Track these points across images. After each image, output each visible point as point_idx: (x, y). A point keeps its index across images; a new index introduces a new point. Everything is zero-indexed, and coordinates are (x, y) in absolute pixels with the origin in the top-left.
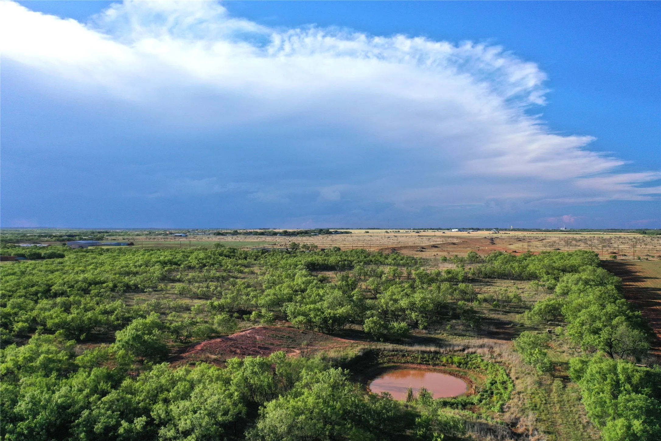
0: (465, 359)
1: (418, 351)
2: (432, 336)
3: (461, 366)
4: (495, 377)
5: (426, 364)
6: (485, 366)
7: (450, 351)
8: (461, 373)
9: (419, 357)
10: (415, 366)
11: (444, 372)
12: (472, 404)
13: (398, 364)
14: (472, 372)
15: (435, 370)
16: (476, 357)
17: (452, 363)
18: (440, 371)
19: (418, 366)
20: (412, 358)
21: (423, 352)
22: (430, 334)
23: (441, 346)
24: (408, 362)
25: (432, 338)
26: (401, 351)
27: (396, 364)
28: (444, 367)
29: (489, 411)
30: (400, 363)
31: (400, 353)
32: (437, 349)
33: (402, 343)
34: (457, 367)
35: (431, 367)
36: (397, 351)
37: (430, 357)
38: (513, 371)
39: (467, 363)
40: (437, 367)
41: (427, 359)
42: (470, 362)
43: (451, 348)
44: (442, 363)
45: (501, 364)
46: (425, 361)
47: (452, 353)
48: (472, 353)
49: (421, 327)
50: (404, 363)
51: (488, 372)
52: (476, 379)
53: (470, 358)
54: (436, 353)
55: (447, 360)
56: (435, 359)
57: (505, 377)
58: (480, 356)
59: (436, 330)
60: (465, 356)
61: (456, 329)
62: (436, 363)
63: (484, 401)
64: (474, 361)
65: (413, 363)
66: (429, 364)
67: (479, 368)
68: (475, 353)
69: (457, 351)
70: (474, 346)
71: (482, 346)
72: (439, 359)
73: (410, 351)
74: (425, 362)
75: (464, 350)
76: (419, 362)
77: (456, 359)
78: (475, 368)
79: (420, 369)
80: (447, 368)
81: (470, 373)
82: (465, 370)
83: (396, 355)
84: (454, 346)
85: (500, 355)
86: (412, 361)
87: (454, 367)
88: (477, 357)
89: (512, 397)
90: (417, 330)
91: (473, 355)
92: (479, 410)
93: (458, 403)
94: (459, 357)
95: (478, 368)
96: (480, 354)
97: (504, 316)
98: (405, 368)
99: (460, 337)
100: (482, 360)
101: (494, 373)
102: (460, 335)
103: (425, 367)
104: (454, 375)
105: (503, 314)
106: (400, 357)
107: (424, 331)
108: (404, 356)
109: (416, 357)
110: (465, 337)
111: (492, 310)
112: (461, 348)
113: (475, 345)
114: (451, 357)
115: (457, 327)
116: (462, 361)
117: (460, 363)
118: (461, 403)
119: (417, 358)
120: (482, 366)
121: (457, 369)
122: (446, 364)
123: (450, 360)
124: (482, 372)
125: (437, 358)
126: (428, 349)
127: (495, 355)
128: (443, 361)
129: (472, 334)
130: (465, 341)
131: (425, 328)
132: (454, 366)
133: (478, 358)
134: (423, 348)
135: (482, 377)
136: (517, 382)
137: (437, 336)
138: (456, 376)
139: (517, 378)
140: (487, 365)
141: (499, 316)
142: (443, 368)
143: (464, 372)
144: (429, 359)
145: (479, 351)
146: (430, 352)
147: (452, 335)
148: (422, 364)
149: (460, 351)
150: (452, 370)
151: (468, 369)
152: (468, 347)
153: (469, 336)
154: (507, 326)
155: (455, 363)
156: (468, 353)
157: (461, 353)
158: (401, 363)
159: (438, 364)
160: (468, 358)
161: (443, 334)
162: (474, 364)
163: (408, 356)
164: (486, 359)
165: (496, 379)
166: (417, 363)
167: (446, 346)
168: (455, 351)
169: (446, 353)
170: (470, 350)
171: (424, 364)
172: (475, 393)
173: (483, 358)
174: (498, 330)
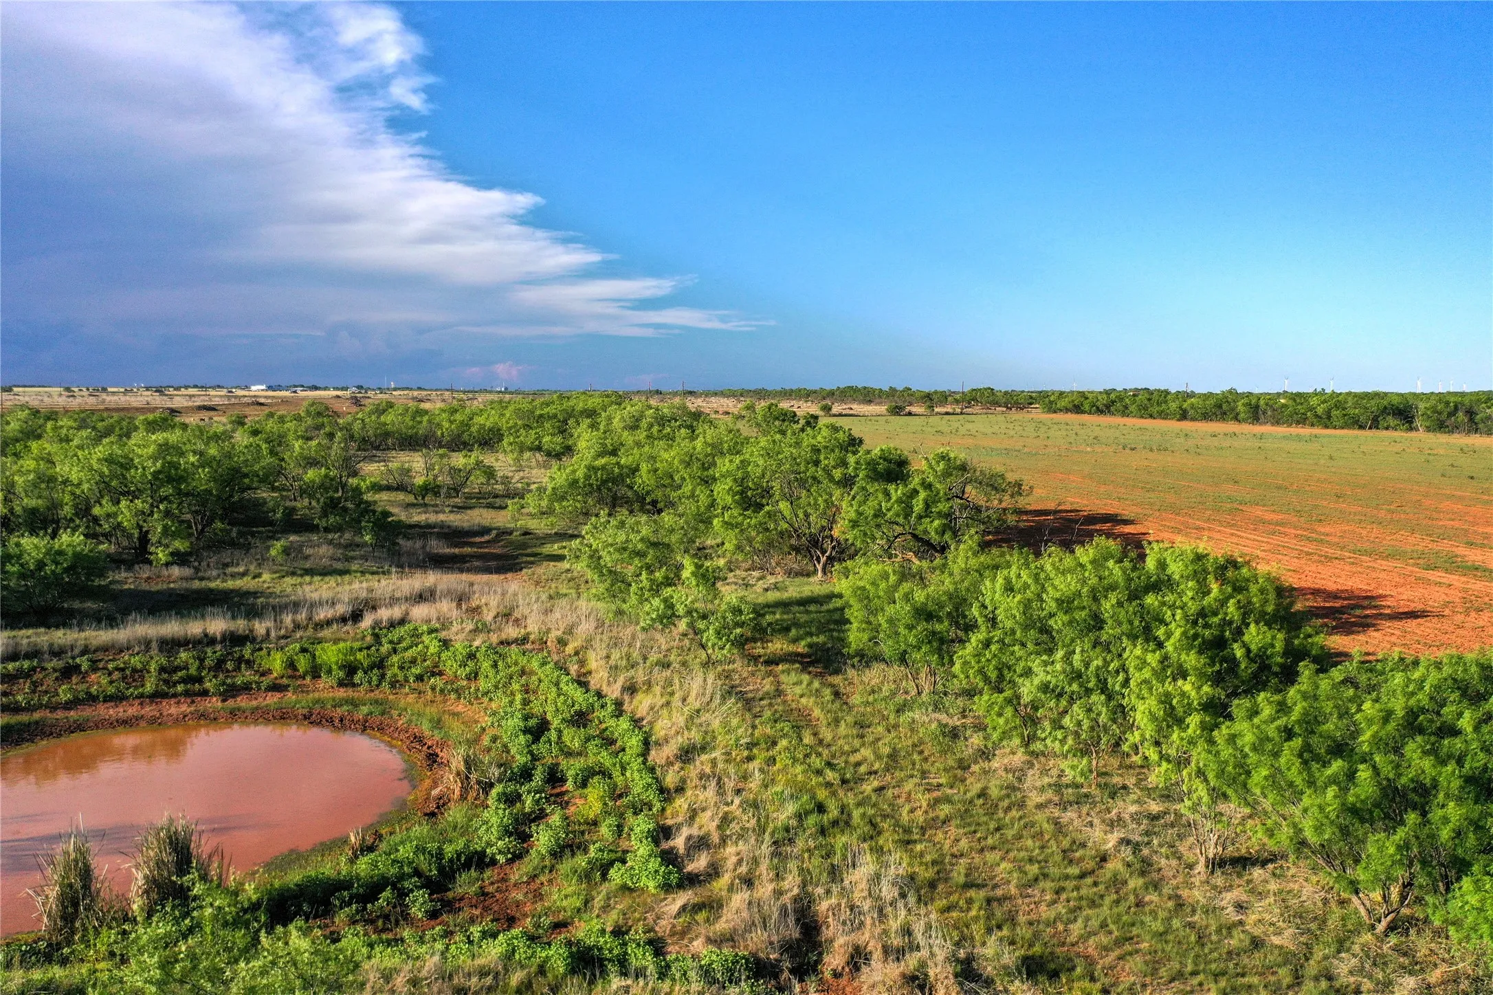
0: (368, 648)
1: (147, 643)
2: (213, 585)
3: (357, 679)
4: (526, 702)
5: (187, 694)
6: (463, 665)
7: (297, 626)
8: (365, 709)
9: (153, 667)
10: (132, 710)
11: (283, 716)
12: (479, 860)
13: (37, 716)
14: (411, 698)
15: (234, 716)
16: (416, 634)
17: (315, 672)
18: (262, 716)
19: (149, 710)
20: (116, 675)
21: (170, 645)
22: (201, 579)
23: (254, 613)
24: (92, 699)
25: (211, 590)
26: (58, 653)
27: (24, 718)
28: (278, 695)
29: (604, 888)
30: (46, 707)
31: (55, 663)
32: (241, 625)
33: (62, 618)
34: (341, 684)
35: (214, 703)
36: (34, 654)
37: (208, 662)
38: (594, 661)
39: (380, 664)
40: (242, 702)
41: (193, 671)
42: (395, 659)
43: (302, 616)
44: (266, 681)
45: (529, 646)
46: (184, 681)
47: (310, 632)
48: (392, 625)
49: (162, 555)
50: (68, 706)
51: (483, 684)
52: (438, 724)
53: (391, 642)
54: (235, 639)
55: (291, 665)
56: (230, 665)
57: (578, 694)
58: (431, 632)
59: (226, 565)
60: (369, 639)
61: (307, 558)
62: (239, 681)
63: (543, 839)
64: (409, 654)
65: (118, 698)
66: (205, 693)
67: (441, 674)
68: (402, 622)
69: (329, 623)
70: (394, 601)
71: (422, 597)
72: (249, 663)
73: (105, 649)
74: (180, 688)
75: (356, 616)
76: (149, 687)
77: (330, 654)
78: (420, 678)
79: (155, 722)
80: (290, 696)
81: (402, 704)
82: (377, 694)
83: (28, 674)
84: (313, 605)
85: (506, 615)
86: (111, 690)
87: (326, 689)
88: (419, 636)
89: (670, 780)
90: (145, 572)
91: (401, 631)
92: (538, 896)
93: (402, 877)
94: (342, 645)
95: (433, 674)
96: (428, 621)
97: (459, 517)
98: (79, 727)
99: (327, 579)
100: (446, 644)
101: (516, 686)
102: (325, 572)
103: (184, 708)
104: (331, 721)
105: (451, 512)
106: (50, 682)
107: (176, 571)
108: (68, 672)
109: (135, 670)
110: (347, 578)
111: (413, 505)
112: (341, 609)
113: (398, 595)
114: (304, 650)
115: (308, 551)
116: (360, 656)
117: (351, 669)
118: (417, 873)
119: (138, 674)
120: (450, 666)
121: (342, 693)
122: (285, 681)
123: (303, 663)
124: (458, 692)
125: (240, 660)
126: (195, 628)
127: (488, 617)
128: (269, 671)
129: (371, 565)
130: (355, 587)
131: (179, 558)
132: (325, 681)
133: (426, 638)
134: (172, 628)
135: (460, 708)
136: (642, 704)
137: (231, 584)
138: (341, 724)
139: (631, 689)
140: (472, 656)
141: (442, 517)
142: (272, 699)
143: (376, 702)
144: (201, 667)
145: (419, 612)
146: (210, 641)
147: (293, 574)
148: (165, 695)
149: (344, 620)
150: (317, 701)
151: (393, 684)
152: (372, 605)
153: (363, 573)
154: (478, 539)
155: (329, 672)
156: (377, 624)
157: (348, 627)
158: (54, 708)
159: (246, 688)
160: (380, 644)
161: (258, 576)
162: (413, 661)
163: (95, 669)
164: (461, 636)
165: (536, 708)
166: (141, 696)
167: (279, 609)
168: (320, 626)
169: (280, 638)
170: (384, 614)
171: (175, 695)
172: (465, 790)
173: (443, 634)
174: (457, 551)
